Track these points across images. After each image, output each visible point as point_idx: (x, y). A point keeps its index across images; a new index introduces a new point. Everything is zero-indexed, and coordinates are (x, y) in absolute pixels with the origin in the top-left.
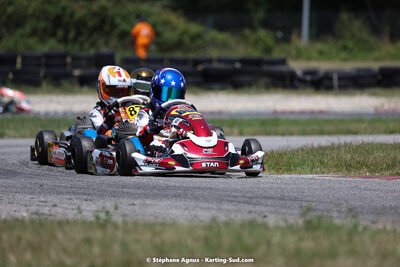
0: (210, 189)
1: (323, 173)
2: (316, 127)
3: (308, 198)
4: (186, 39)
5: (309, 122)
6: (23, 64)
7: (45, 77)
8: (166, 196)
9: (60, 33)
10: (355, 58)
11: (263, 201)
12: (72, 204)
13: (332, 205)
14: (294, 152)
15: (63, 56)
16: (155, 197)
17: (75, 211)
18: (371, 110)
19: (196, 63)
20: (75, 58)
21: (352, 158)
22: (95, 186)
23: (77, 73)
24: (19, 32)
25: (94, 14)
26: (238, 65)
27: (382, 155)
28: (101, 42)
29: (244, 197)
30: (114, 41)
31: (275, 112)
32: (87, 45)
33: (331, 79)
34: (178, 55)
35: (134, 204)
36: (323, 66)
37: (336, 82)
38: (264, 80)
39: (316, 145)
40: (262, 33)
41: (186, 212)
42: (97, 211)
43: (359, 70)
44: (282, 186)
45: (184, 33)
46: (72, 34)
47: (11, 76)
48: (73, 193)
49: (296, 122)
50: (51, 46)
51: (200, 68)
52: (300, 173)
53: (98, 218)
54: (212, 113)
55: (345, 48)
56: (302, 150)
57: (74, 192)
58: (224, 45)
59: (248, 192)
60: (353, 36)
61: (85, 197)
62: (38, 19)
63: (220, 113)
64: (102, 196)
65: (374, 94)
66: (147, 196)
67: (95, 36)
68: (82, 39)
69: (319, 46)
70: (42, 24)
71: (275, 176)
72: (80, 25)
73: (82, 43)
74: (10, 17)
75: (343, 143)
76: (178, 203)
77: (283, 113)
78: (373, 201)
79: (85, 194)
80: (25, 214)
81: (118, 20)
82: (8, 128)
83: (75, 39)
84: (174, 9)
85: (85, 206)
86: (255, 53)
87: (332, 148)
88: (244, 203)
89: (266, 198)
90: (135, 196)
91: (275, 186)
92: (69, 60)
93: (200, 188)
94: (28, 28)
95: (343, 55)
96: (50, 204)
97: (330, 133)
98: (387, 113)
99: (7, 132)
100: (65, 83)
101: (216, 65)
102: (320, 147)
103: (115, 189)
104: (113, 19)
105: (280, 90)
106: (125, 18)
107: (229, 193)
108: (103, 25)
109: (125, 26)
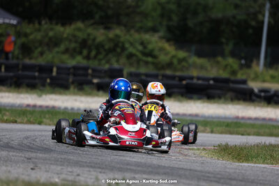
0: (190, 170)
1: (272, 164)
2: (267, 130)
3: (261, 182)
4: (175, 61)
5: (262, 126)
6: (57, 73)
7: (73, 83)
8: (158, 174)
9: (85, 52)
12: (92, 175)
14: (252, 147)
15: (86, 69)
16: (150, 173)
17: (92, 180)
19: (181, 79)
20: (94, 70)
22: (107, 163)
23: (95, 81)
24: (56, 49)
25: (110, 40)
26: (211, 82)
28: (113, 60)
29: (214, 177)
30: (123, 60)
31: (237, 118)
32: (103, 62)
34: (169, 72)
36: (274, 86)
38: (229, 94)
39: (267, 143)
40: (230, 60)
44: (243, 171)
45: (174, 57)
46: (93, 53)
47: (48, 81)
48: (91, 167)
49: (253, 126)
50: (78, 61)
51: (184, 82)
52: (255, 163)
54: (190, 115)
56: (257, 146)
57: (93, 166)
58: (202, 67)
59: (218, 174)
61: (100, 170)
62: (70, 41)
63: (197, 115)
64: (112, 170)
66: (144, 172)
67: (110, 55)
68: (101, 57)
69: (271, 72)
70: (73, 45)
71: (237, 164)
72: (99, 47)
73: (100, 60)
74: (50, 39)
77: (243, 118)
79: (99, 168)
80: (57, 180)
81: (127, 45)
82: (45, 117)
83: (95, 57)
84: (168, 40)
85: (100, 176)
86: (224, 75)
88: (216, 182)
89: (231, 179)
90: (135, 172)
91: (238, 171)
92: (90, 71)
94: (62, 47)
96: (75, 174)
97: (277, 136)
99: (44, 120)
100: (86, 88)
101: (195, 81)
102: (271, 145)
103: (122, 166)
104: (123, 44)
105: (241, 102)
106: (131, 44)
107: (203, 174)
108: (116, 48)
109: (131, 50)
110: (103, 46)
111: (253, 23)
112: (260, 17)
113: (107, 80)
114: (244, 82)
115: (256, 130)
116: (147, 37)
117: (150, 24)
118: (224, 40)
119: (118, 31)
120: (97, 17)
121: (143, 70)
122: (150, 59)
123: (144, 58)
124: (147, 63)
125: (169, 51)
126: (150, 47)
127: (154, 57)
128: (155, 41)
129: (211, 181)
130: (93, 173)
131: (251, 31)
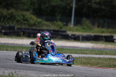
0: (43, 68)
1: (77, 65)
2: (75, 51)
3: (72, 72)
4: (37, 23)
5: (73, 50)
8: (30, 70)
10: (86, 32)
11: (59, 72)
12: (2, 71)
13: (80, 75)
16: (26, 70)
17: (2, 73)
18: (91, 47)
19: (39, 30)
21: (86, 61)
22: (8, 66)
23: (3, 31)
25: (9, 14)
26: (52, 32)
27: (94, 61)
28: (11, 23)
30: (15, 23)
31: (62, 46)
32: (6, 23)
33: (79, 37)
34: (34, 28)
35: (20, 72)
36: (77, 33)
37: (81, 38)
38: (59, 37)
40: (59, 23)
41: (36, 75)
42: (9, 73)
43: (88, 35)
45: (36, 21)
48: (2, 67)
49: (69, 50)
53: (9, 75)
55: (84, 28)
58: (48, 26)
59: (55, 69)
60: (86, 25)
61: (5, 69)
64: (10, 68)
65: (92, 43)
66: (24, 69)
67: (9, 20)
68: (5, 21)
69: (76, 27)
73: (5, 23)
75: (83, 56)
76: (34, 72)
77: (65, 47)
78: (92, 74)
79: (5, 68)
81: (16, 16)
83: (3, 21)
84: (34, 14)
85: (5, 71)
86: (57, 29)
87: (80, 58)
88: (53, 73)
89: (60, 71)
90: (20, 69)
92: (1, 27)
93: (40, 67)
95: (83, 30)
97: (78, 53)
98: (96, 48)
102: (76, 57)
103: (14, 67)
104: (15, 16)
105: (64, 40)
106: (18, 16)
107: (49, 70)
108: (12, 17)
109: (18, 18)
110: (6, 17)
111: (69, 7)
112: (71, 5)
113: (8, 31)
114: (65, 32)
115: (70, 51)
116: (25, 13)
117: (26, 8)
118: (57, 14)
119: (12, 10)
120: (3, 4)
121: (23, 27)
122: (26, 22)
123: (24, 22)
124: (25, 24)
125: (34, 19)
126: (26, 17)
127: (28, 21)
128: (28, 15)
129: (52, 72)
130: (2, 70)
131: (67, 11)
